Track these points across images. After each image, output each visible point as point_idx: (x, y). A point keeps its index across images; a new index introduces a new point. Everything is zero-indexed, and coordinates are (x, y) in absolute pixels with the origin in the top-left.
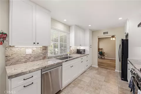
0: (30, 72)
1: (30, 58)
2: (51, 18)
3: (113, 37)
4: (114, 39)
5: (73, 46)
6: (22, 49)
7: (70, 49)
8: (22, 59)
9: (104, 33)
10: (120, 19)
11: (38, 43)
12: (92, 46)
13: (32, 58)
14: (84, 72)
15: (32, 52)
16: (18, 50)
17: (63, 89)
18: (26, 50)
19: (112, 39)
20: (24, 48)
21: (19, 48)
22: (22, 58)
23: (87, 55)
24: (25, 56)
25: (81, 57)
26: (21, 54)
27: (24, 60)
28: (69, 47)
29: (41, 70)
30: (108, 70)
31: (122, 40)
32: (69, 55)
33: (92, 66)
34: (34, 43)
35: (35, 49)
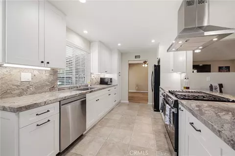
0: (45, 103)
1: (28, 88)
2: (67, 27)
3: (145, 62)
4: (146, 65)
5: (95, 73)
6: (14, 72)
7: (91, 76)
8: (14, 90)
9: (136, 57)
10: (153, 41)
11: (48, 63)
12: (120, 74)
13: (31, 89)
14: (112, 110)
15: (32, 79)
16: (6, 73)
17: (86, 133)
18: (22, 73)
19: (144, 65)
20: (18, 70)
21: (8, 69)
22: (13, 87)
23: (114, 86)
24: (19, 84)
25: (108, 87)
26: (11, 81)
27: (17, 92)
28: (89, 73)
29: (60, 101)
30: (141, 104)
31: (155, 66)
32: (89, 86)
33: (122, 101)
34: (42, 62)
35: (36, 73)
